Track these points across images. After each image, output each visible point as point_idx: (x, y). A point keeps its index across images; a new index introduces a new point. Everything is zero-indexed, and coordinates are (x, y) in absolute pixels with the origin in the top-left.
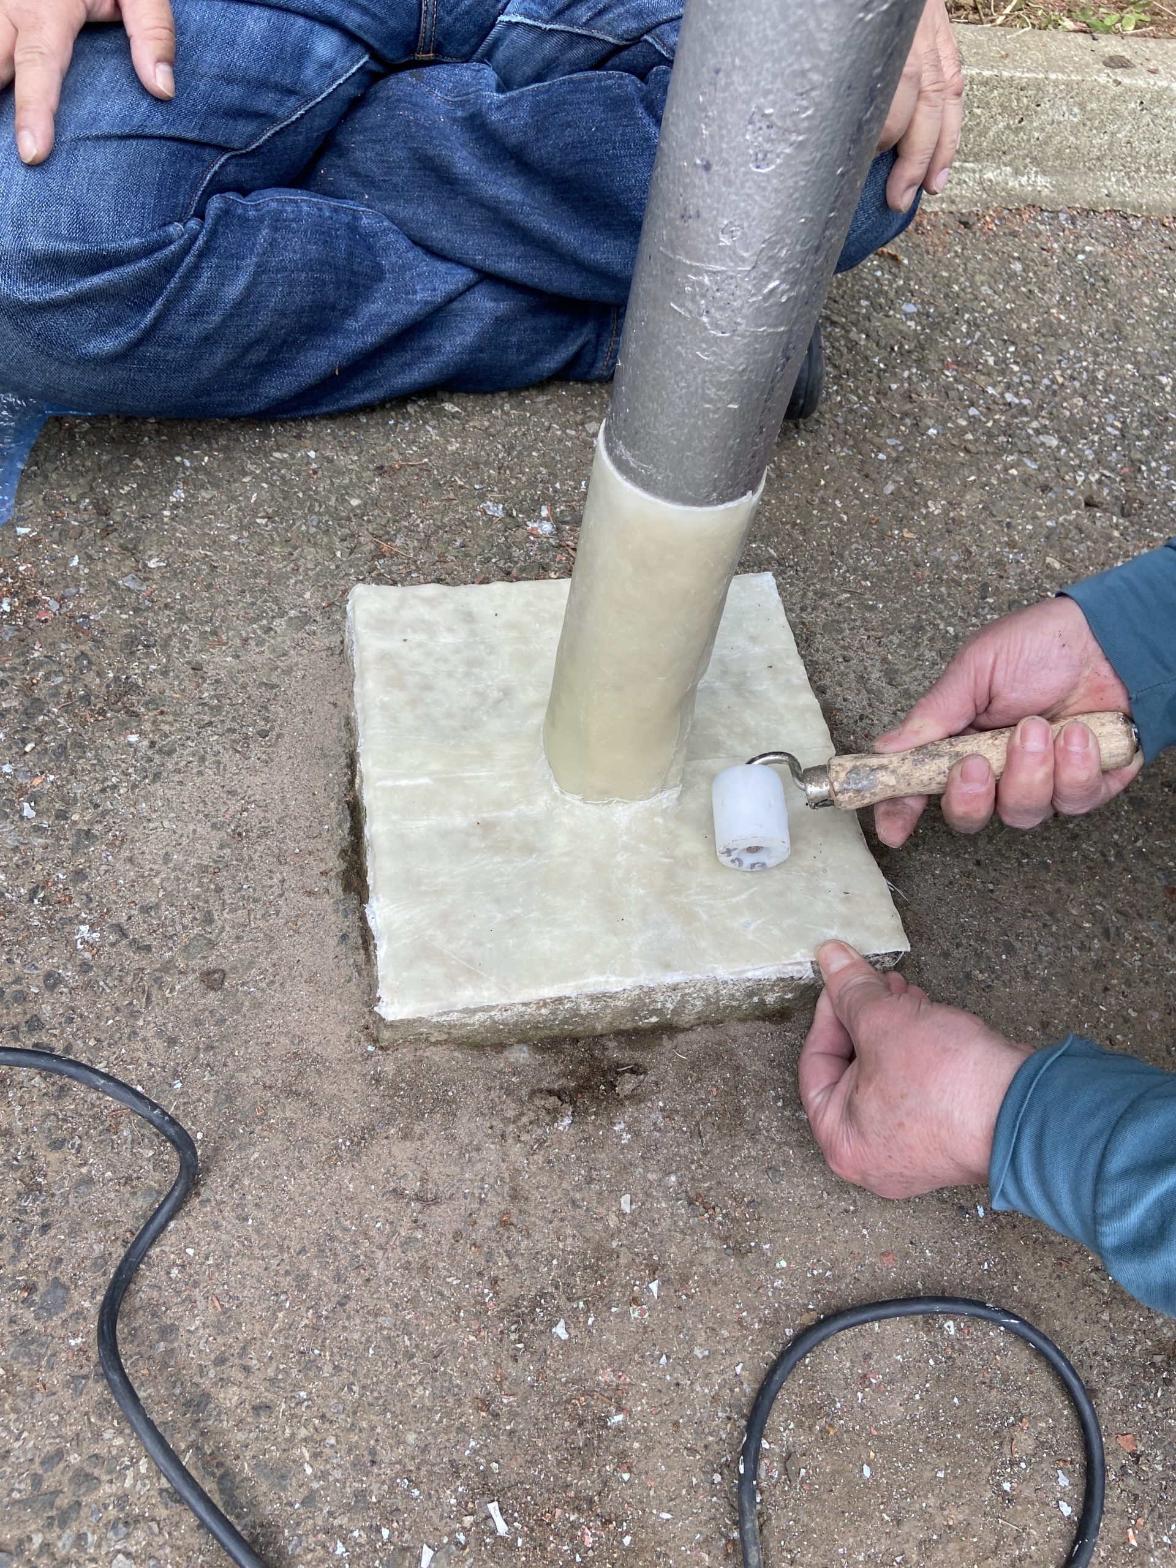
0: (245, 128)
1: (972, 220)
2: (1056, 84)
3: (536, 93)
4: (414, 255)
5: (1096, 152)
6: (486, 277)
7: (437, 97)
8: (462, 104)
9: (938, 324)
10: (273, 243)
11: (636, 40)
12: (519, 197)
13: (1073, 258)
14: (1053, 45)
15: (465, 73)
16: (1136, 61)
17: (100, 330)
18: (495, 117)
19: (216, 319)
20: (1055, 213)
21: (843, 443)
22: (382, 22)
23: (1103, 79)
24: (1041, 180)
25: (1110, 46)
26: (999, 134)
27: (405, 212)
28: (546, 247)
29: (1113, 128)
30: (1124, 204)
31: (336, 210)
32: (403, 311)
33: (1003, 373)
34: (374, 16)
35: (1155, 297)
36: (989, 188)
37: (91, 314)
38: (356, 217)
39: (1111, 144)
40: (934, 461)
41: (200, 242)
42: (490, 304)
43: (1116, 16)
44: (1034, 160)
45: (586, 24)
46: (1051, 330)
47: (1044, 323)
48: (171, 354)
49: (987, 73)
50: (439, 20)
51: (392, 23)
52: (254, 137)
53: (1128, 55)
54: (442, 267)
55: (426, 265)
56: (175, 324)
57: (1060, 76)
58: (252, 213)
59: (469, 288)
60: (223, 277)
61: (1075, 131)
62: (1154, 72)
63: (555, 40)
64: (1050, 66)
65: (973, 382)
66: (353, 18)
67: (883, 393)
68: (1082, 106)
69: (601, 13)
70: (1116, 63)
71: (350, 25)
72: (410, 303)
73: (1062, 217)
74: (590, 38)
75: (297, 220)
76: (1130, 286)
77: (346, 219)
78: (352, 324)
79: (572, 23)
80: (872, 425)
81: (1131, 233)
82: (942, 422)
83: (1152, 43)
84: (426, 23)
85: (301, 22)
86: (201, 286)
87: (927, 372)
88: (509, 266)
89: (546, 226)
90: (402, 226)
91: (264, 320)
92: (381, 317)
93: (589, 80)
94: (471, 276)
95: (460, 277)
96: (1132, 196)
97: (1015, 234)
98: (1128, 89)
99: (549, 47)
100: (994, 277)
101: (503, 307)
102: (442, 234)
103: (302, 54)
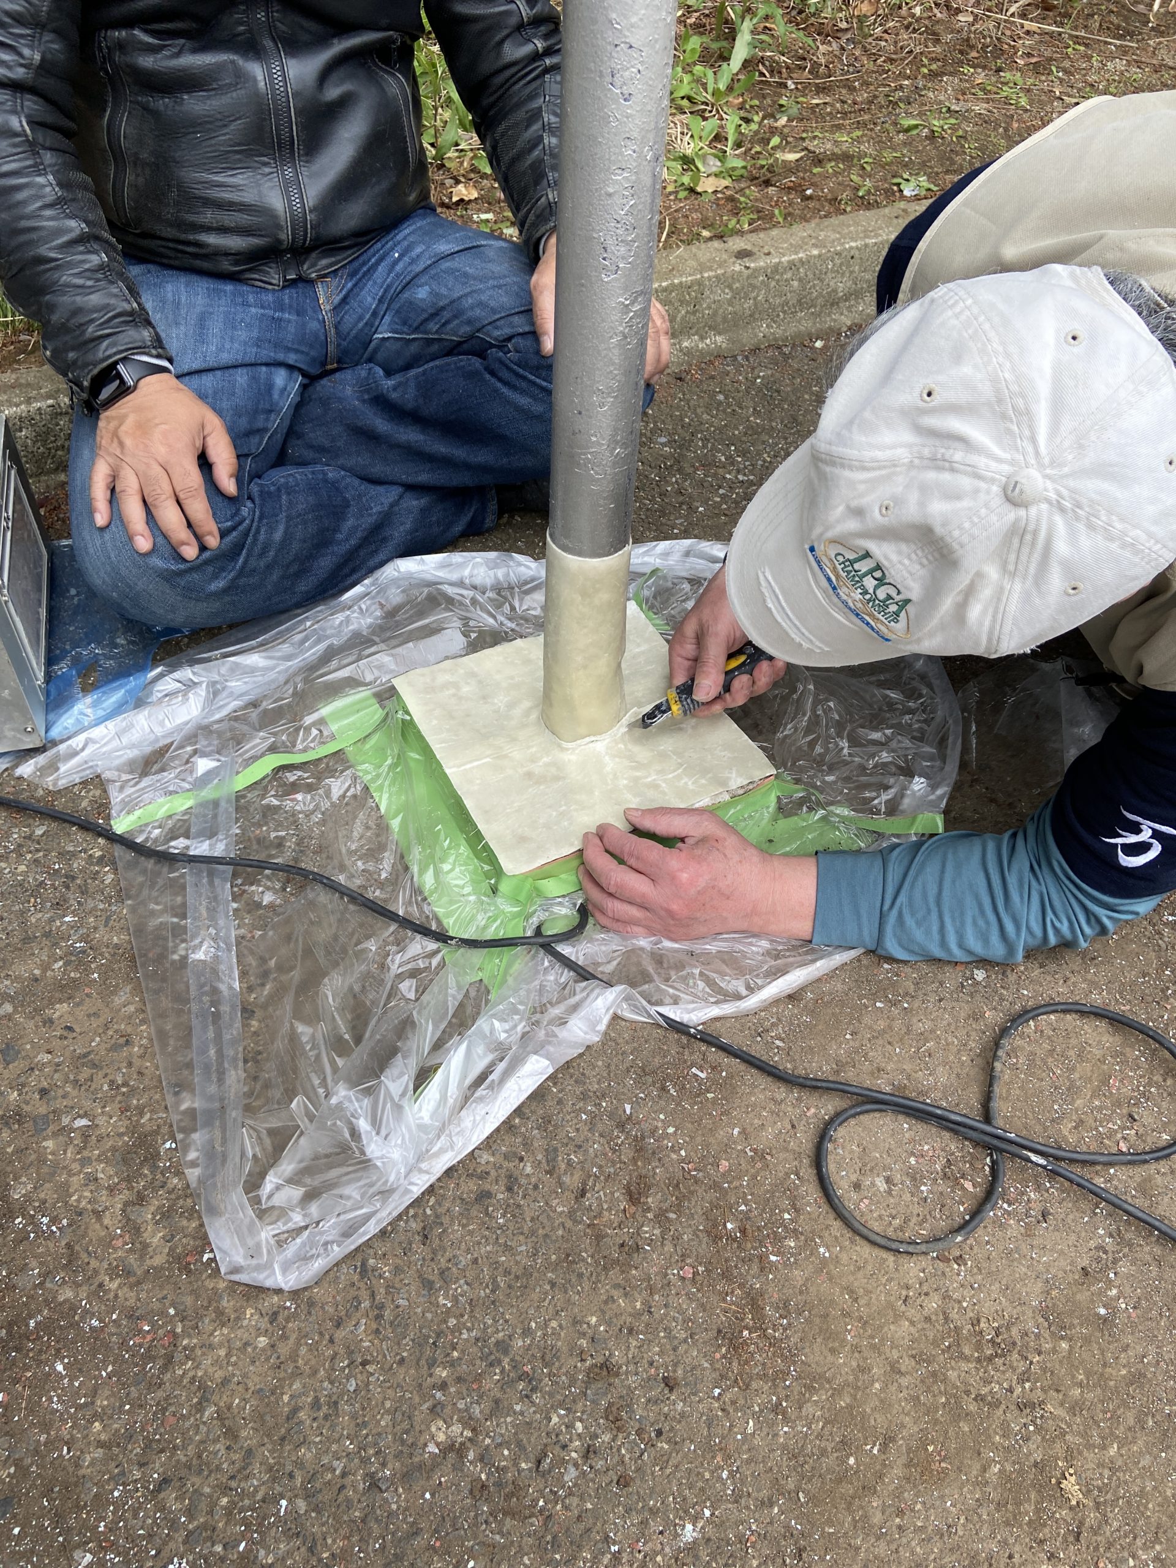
0: (254, 440)
1: (683, 375)
2: (709, 278)
3: (416, 377)
4: (364, 486)
5: (748, 312)
6: (410, 487)
7: (349, 391)
8: (368, 391)
9: (684, 445)
10: (290, 502)
11: (472, 337)
12: (422, 437)
13: (754, 382)
14: (700, 254)
15: (362, 371)
16: (755, 250)
17: (215, 577)
18: (394, 395)
19: (272, 553)
20: (735, 357)
21: (650, 530)
22: (307, 354)
23: (737, 268)
24: (719, 339)
25: (737, 244)
26: (683, 318)
27: (351, 462)
28: (446, 462)
29: (754, 295)
30: (776, 339)
31: (313, 473)
32: (368, 521)
33: (732, 464)
34: (302, 352)
35: (812, 393)
36: (688, 352)
37: (210, 569)
38: (325, 474)
39: (756, 305)
40: (707, 526)
41: (257, 513)
42: (415, 503)
43: (733, 222)
44: (710, 328)
45: (437, 332)
46: (753, 431)
47: (747, 428)
48: (252, 581)
49: (664, 284)
50: (339, 345)
51: (313, 353)
52: (260, 444)
53: (749, 247)
54: (381, 489)
55: (374, 490)
56: (253, 563)
57: (712, 274)
58: (272, 488)
59: (401, 497)
60: (271, 529)
61: (730, 303)
62: (769, 254)
63: (416, 344)
64: (702, 267)
65: (715, 475)
66: (292, 358)
67: (662, 495)
68: (730, 287)
69: (444, 325)
70: (742, 254)
71: (291, 362)
72: (370, 515)
73: (740, 358)
74: (440, 340)
75: (297, 485)
76: (794, 391)
77: (321, 476)
78: (339, 536)
79: (426, 333)
80: (663, 513)
81: (787, 357)
82: (705, 502)
83: (762, 235)
84: (331, 348)
85: (264, 369)
86: (262, 537)
87: (686, 476)
88: (423, 478)
89: (443, 450)
90: (352, 471)
91: (295, 546)
92: (355, 528)
93: (448, 364)
94: (401, 489)
95: (395, 492)
96: (779, 333)
97: (713, 377)
98: (755, 270)
99: (414, 348)
100: (708, 408)
101: (424, 501)
102: (378, 469)
103: (270, 386)
